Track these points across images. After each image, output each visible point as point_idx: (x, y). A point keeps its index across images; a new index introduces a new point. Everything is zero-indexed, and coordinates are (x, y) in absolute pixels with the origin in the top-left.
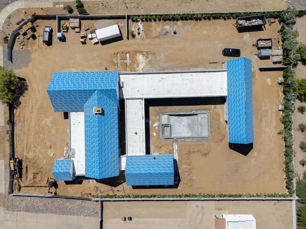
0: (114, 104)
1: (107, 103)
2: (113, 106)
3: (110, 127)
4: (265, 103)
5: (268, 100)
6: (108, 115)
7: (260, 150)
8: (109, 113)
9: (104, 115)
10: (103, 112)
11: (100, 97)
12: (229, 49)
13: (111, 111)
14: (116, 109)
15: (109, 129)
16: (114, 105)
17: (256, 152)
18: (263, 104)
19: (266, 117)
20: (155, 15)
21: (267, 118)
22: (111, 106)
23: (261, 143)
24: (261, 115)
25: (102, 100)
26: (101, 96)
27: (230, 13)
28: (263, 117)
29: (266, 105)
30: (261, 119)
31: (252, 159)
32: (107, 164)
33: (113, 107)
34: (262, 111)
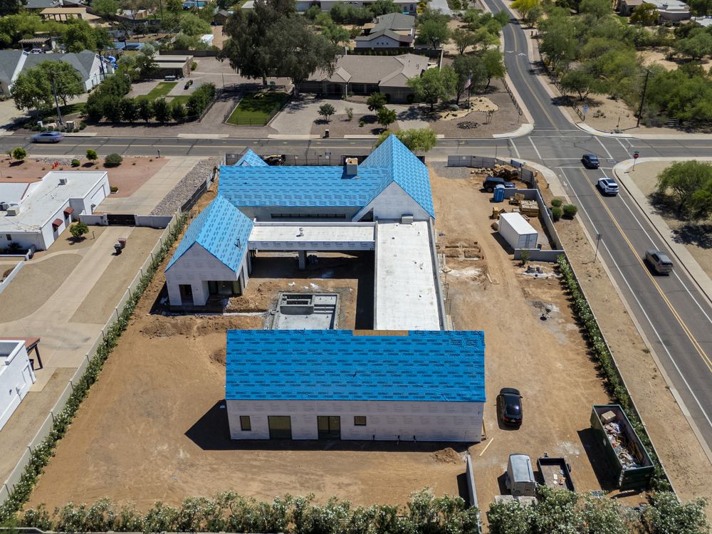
0: (365, 198)
1: (367, 185)
2: (360, 198)
3: (318, 188)
4: (348, 485)
5: (358, 492)
6: (343, 187)
7: (192, 465)
8: (348, 188)
9: (343, 178)
10: (348, 176)
11: (378, 171)
12: (519, 403)
13: (351, 193)
14: (355, 202)
15: (314, 187)
16: (363, 200)
17: (188, 456)
18: (345, 480)
19: (298, 485)
20: (578, 284)
21: (295, 488)
22: (361, 193)
23: (213, 470)
24: (307, 474)
25: (372, 175)
26: (381, 172)
27: (629, 398)
28: (301, 477)
29: (340, 486)
30: (296, 473)
31: (170, 446)
32: (245, 181)
33: (358, 197)
34: (322, 476)
